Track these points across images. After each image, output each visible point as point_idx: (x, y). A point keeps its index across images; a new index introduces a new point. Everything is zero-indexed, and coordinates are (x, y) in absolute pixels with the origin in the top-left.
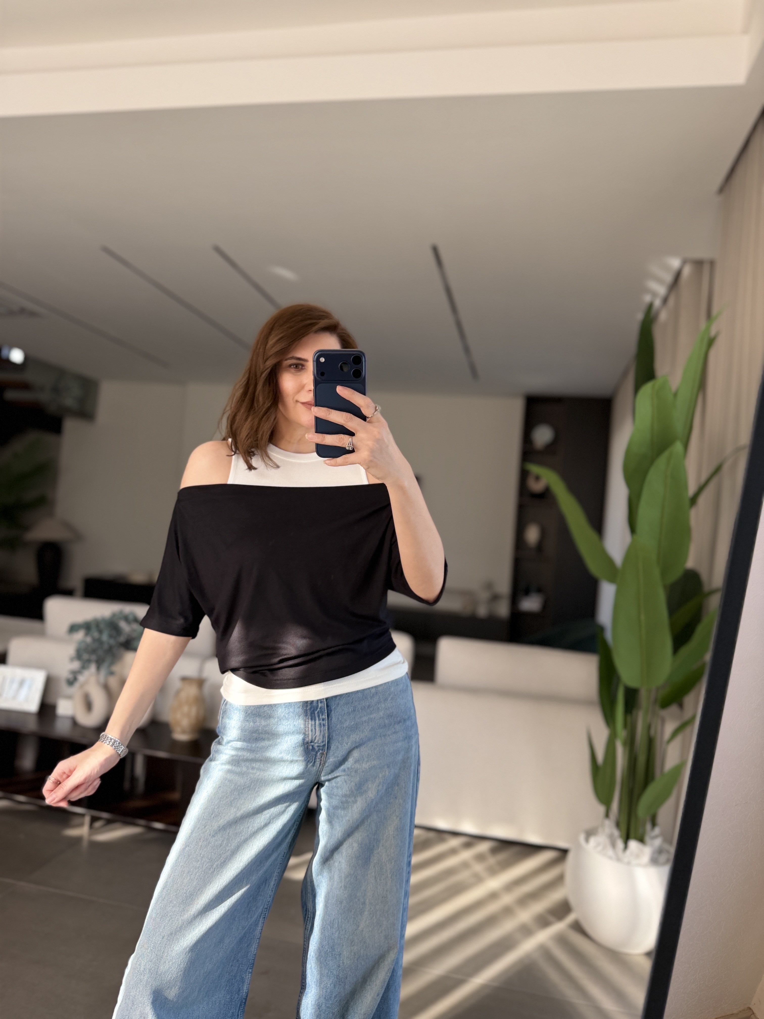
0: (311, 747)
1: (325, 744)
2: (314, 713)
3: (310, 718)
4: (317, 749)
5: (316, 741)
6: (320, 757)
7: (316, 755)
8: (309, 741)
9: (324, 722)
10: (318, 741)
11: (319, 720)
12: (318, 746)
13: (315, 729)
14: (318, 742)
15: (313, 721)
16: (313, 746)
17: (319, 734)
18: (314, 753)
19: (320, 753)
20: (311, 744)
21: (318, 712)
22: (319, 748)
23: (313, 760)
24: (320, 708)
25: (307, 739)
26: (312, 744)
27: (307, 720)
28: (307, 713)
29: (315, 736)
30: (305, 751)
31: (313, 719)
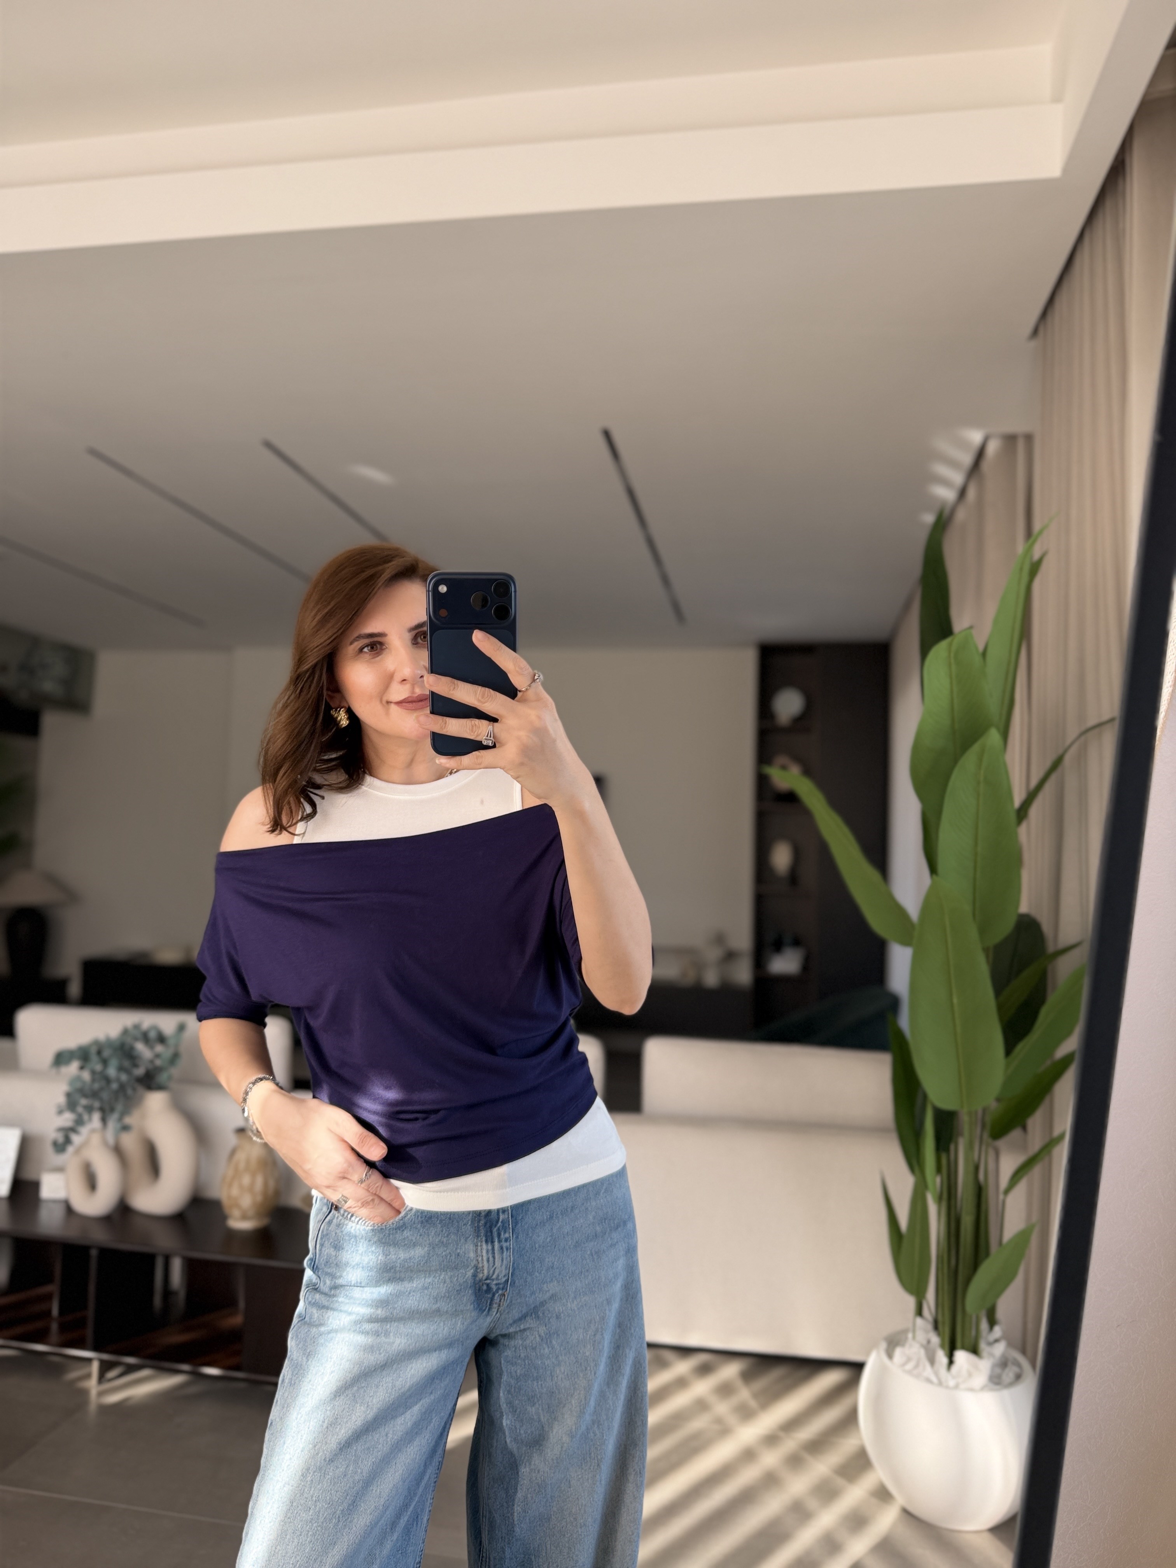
0: (485, 1287)
1: (507, 1281)
2: (491, 1232)
3: (484, 1239)
4: (494, 1288)
5: (494, 1277)
6: (498, 1300)
7: (492, 1299)
8: (484, 1279)
9: (508, 1244)
10: (498, 1276)
11: (500, 1241)
12: (496, 1284)
13: (494, 1257)
14: (497, 1279)
15: (490, 1244)
16: (488, 1285)
17: (500, 1265)
18: (490, 1296)
19: (498, 1296)
20: (486, 1282)
21: (499, 1229)
22: (498, 1286)
23: (487, 1307)
24: (502, 1222)
25: (481, 1275)
26: (488, 1281)
27: (479, 1244)
28: (479, 1231)
29: (494, 1268)
30: (476, 1294)
31: (489, 1240)
